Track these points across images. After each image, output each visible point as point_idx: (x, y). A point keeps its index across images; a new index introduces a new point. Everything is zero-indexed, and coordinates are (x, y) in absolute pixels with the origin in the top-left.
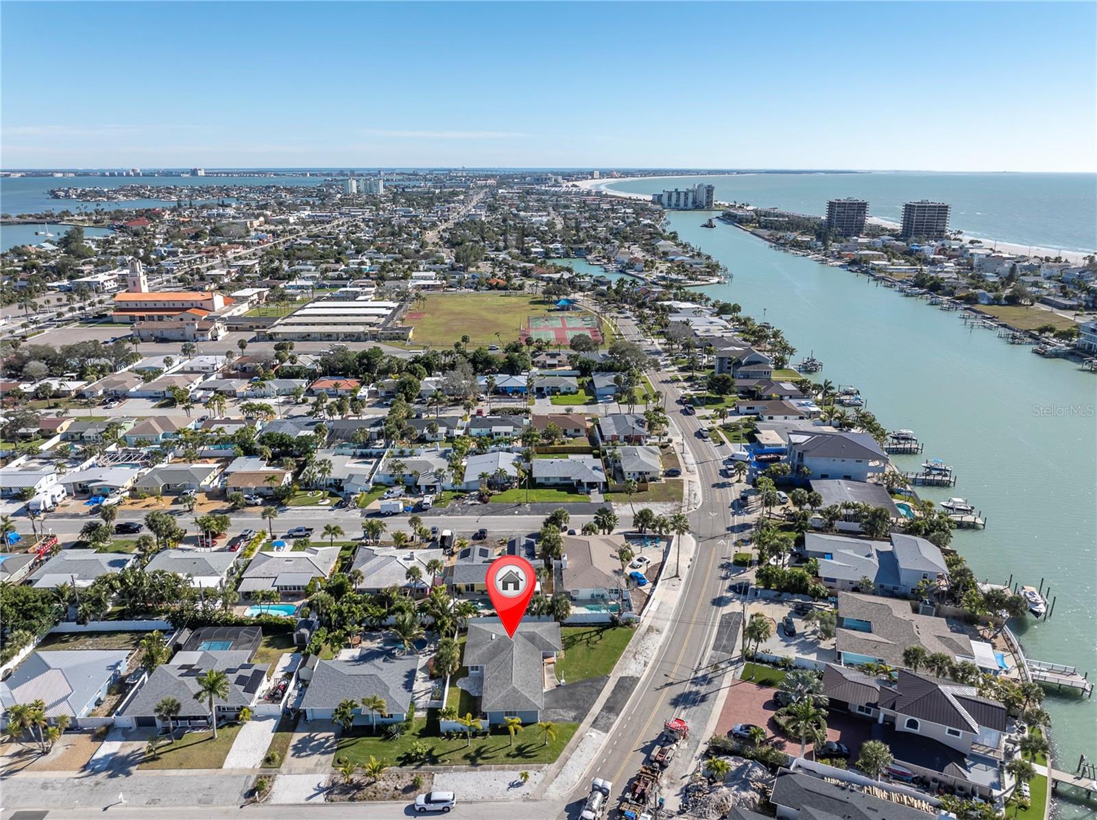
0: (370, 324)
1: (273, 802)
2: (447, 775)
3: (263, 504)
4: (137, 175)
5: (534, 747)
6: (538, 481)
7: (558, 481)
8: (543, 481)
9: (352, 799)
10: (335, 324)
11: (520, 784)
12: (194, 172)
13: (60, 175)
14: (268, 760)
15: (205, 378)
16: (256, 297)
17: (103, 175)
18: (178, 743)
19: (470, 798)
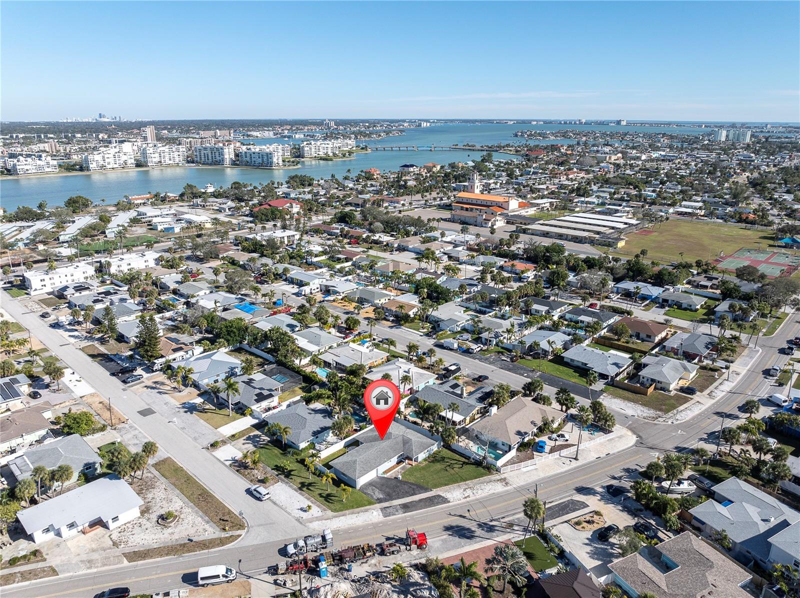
0: (598, 233)
1: (214, 453)
2: (284, 485)
3: (393, 321)
4: (581, 123)
5: (336, 498)
6: (565, 360)
7: (580, 365)
8: (569, 361)
9: (238, 471)
10: (575, 229)
11: (305, 511)
12: (619, 122)
13: (535, 123)
14: (233, 436)
15: (454, 247)
16: (548, 205)
17: (560, 123)
18: (218, 411)
19: (277, 502)
